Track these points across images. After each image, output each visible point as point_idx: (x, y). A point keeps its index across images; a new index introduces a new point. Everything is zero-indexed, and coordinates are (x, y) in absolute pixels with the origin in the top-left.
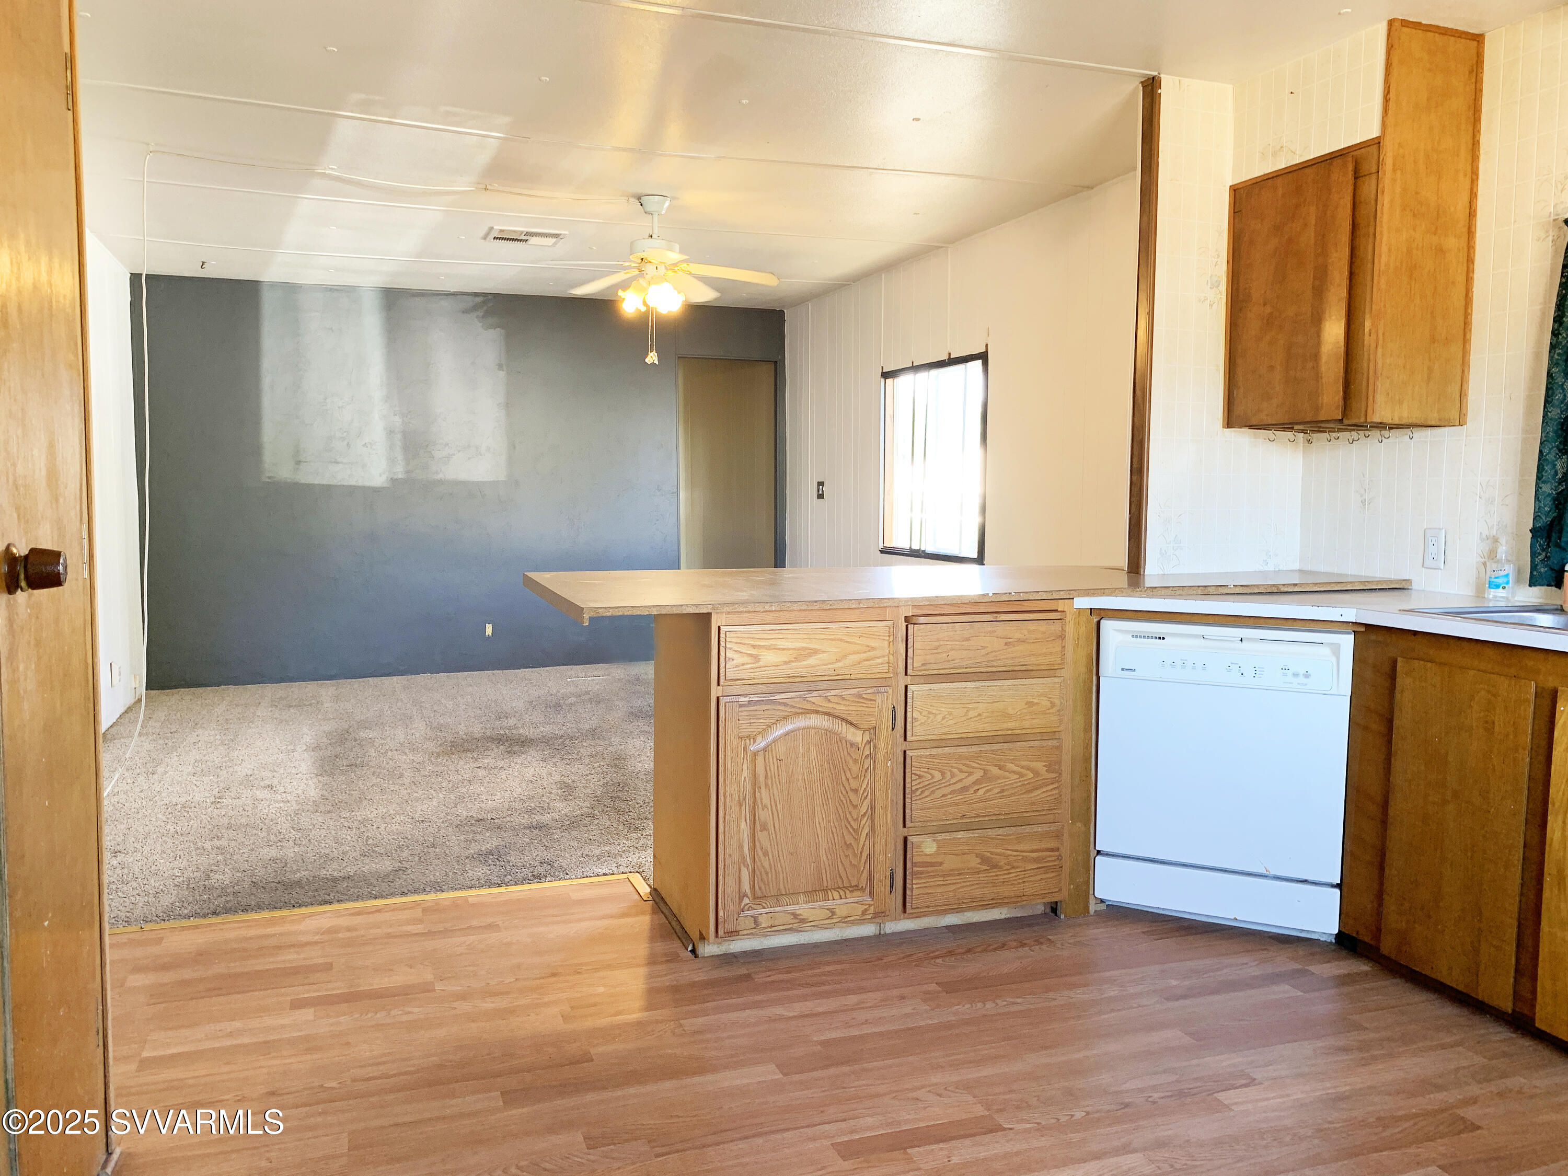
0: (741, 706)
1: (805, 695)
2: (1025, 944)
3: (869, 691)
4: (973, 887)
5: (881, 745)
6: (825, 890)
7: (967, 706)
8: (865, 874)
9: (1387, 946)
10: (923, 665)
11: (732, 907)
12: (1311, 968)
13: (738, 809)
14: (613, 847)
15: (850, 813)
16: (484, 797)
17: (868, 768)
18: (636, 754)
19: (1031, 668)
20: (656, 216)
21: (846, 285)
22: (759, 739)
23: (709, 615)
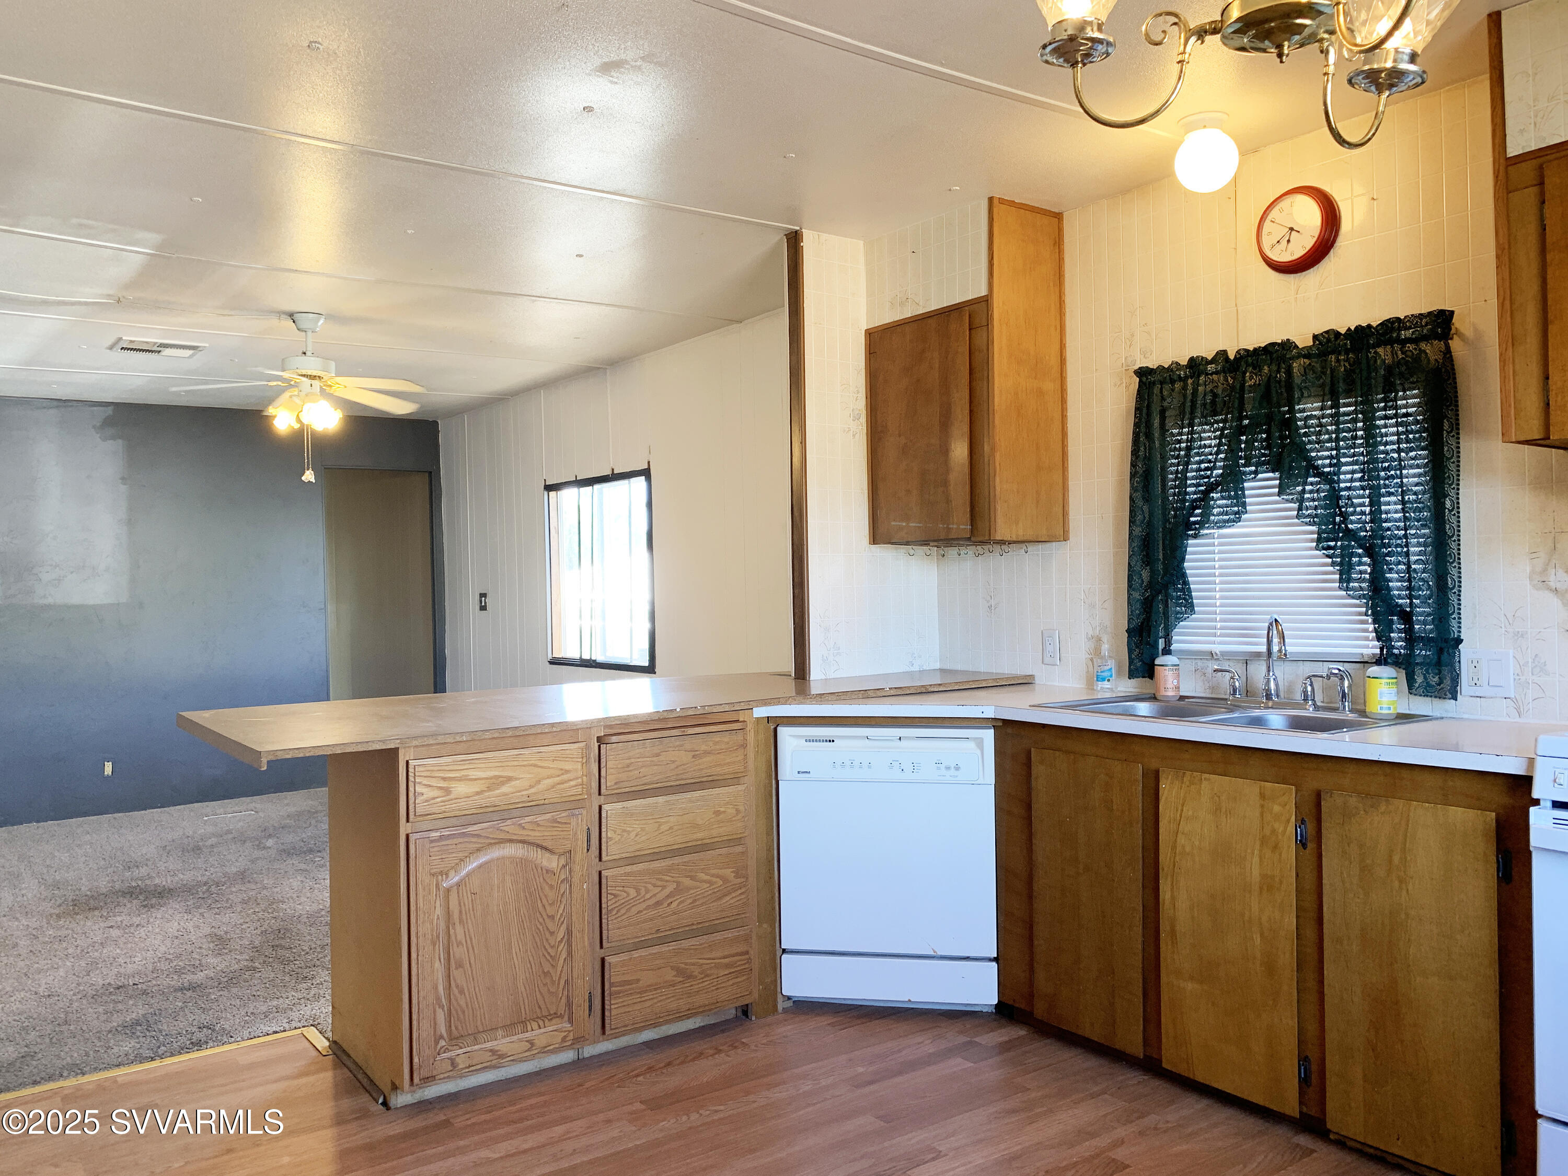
0: (432, 841)
1: (498, 824)
2: (721, 1050)
3: (563, 815)
4: (669, 1001)
5: (577, 868)
6: (523, 1023)
7: (658, 820)
8: (564, 1000)
9: (1040, 1010)
10: (616, 783)
11: (427, 1051)
12: (977, 1039)
13: (431, 948)
14: (281, 1000)
15: (547, 940)
16: (121, 961)
17: (564, 892)
18: (295, 896)
19: (718, 778)
20: (309, 333)
21: (504, 399)
22: (452, 873)
23: (396, 750)
